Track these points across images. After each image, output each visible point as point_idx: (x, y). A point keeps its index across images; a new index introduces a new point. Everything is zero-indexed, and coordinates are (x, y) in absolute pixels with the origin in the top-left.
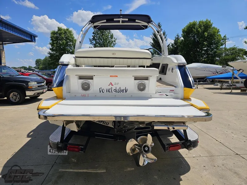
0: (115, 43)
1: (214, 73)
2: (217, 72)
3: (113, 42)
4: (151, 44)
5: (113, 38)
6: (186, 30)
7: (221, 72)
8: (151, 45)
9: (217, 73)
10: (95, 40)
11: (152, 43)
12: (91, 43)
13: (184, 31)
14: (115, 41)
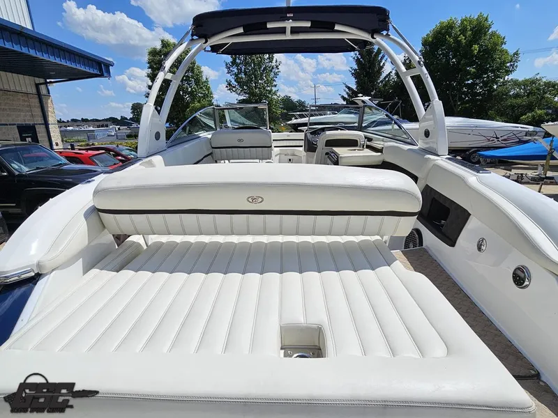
0: (277, 71)
1: (489, 140)
2: (497, 138)
3: (273, 68)
4: (353, 72)
5: (274, 61)
6: (430, 39)
7: (505, 137)
8: (352, 74)
9: (496, 140)
10: (237, 65)
11: (355, 70)
12: (228, 73)
13: (425, 43)
14: (277, 67)
